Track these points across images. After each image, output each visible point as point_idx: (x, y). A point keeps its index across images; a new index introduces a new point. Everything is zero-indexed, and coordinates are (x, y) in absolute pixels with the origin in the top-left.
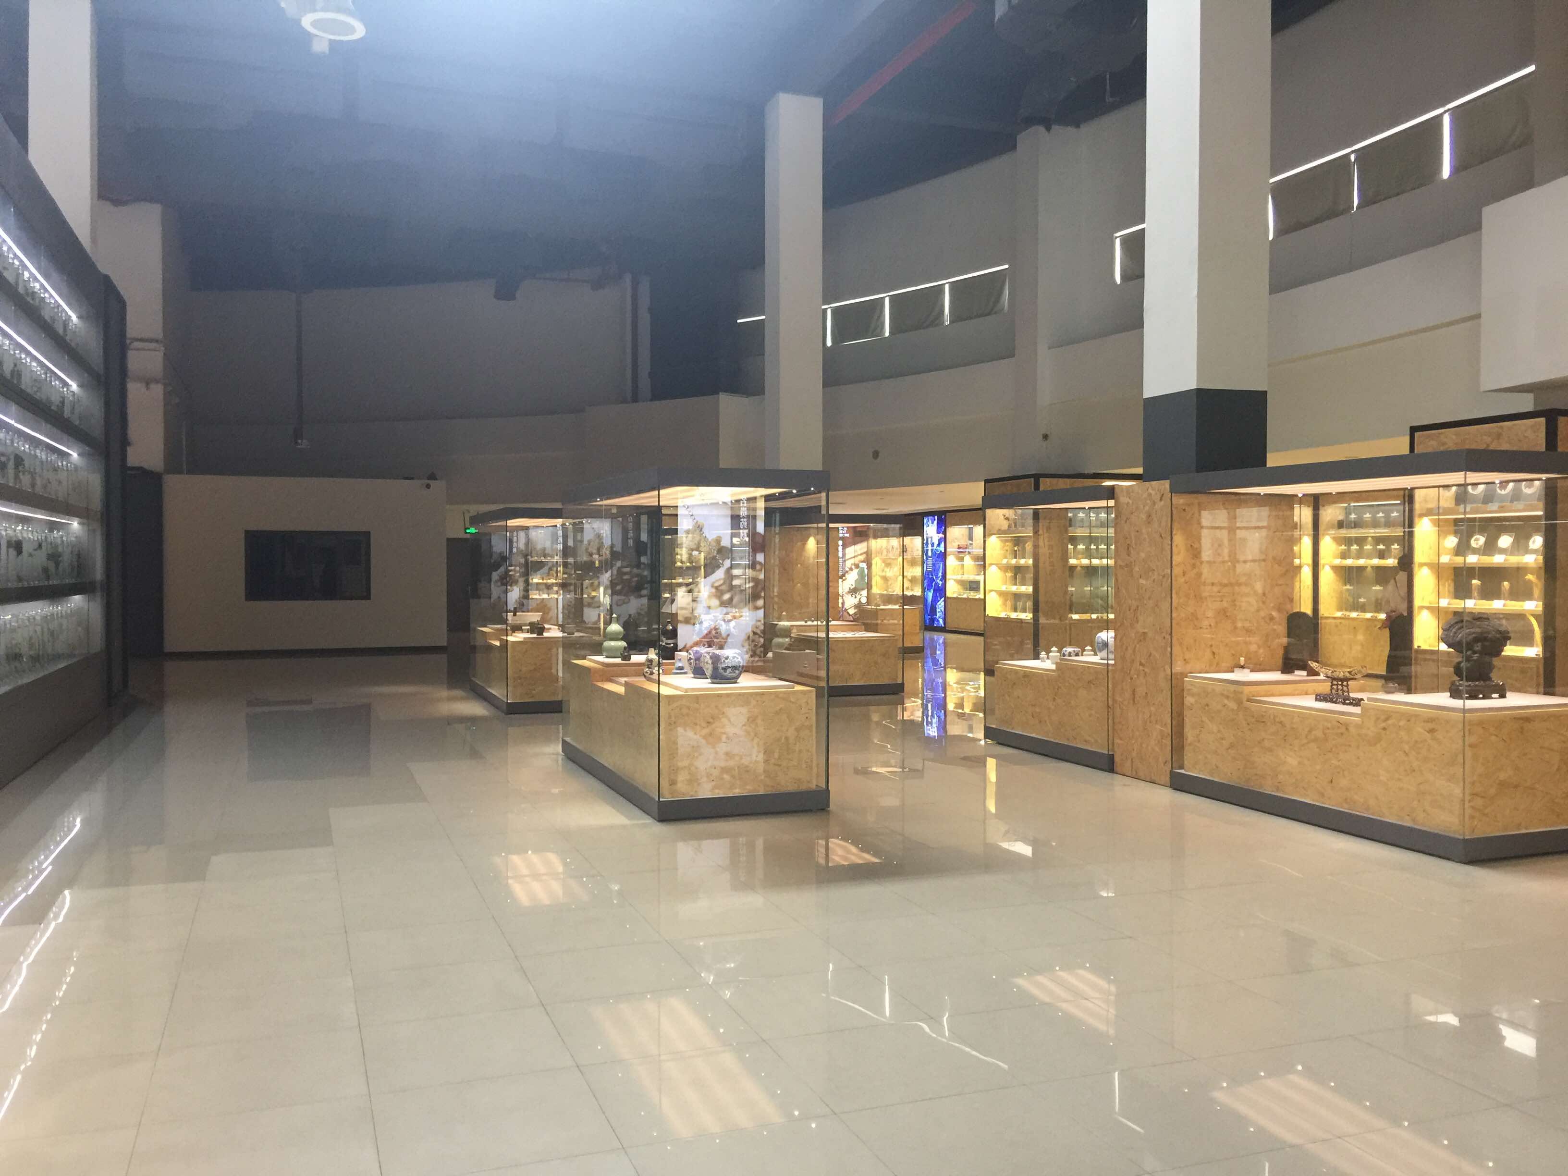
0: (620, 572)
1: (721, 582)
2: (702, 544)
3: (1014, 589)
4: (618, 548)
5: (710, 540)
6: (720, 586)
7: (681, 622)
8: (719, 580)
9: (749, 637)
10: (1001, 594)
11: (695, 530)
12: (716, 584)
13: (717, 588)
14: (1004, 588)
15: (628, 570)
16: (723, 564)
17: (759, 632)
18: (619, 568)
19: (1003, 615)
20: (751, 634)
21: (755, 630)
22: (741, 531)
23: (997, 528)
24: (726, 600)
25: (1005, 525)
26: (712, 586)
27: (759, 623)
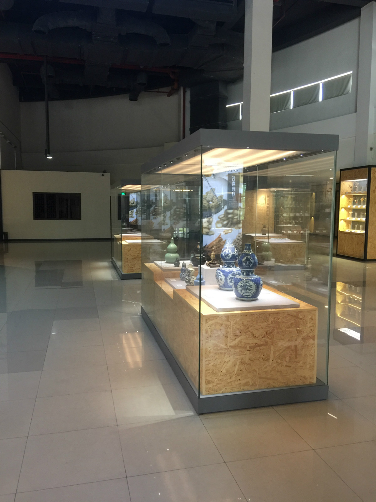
0: (175, 211)
1: (223, 216)
2: (214, 199)
3: (354, 219)
4: (174, 201)
5: (218, 197)
6: (222, 218)
7: (204, 234)
8: (222, 215)
9: (235, 241)
10: (345, 221)
11: (211, 192)
12: (220, 217)
13: (220, 218)
14: (348, 219)
15: (178, 210)
16: (223, 208)
17: (240, 239)
18: (175, 209)
19: (347, 231)
20: (236, 240)
21: (238, 238)
22: (232, 192)
23: (345, 191)
24: (225, 224)
25: (349, 190)
26: (219, 218)
27: (240, 235)
